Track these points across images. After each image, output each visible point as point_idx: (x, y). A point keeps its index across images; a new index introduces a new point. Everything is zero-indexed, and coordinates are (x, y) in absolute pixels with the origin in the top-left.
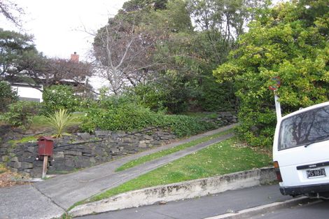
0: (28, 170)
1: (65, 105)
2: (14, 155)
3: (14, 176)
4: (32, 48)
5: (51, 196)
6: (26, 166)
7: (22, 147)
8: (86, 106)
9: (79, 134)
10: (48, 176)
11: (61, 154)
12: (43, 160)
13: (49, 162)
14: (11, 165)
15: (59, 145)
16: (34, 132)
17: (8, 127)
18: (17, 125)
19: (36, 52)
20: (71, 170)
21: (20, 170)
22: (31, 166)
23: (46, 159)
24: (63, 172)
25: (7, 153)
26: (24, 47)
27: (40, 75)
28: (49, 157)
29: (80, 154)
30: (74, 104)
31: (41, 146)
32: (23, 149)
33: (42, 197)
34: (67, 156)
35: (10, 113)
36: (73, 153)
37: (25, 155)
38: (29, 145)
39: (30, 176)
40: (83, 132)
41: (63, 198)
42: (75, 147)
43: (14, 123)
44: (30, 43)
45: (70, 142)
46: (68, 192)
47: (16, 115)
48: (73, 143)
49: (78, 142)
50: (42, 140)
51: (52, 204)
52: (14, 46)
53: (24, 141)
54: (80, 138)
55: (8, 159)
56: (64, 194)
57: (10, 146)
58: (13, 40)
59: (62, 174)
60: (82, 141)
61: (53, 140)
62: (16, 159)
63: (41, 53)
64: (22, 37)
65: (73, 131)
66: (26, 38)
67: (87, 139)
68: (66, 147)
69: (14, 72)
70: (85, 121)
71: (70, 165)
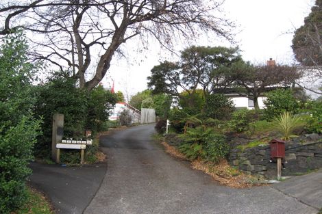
0: (262, 173)
1: (286, 108)
2: (244, 159)
3: (249, 178)
4: (238, 59)
5: (296, 196)
6: (260, 169)
7: (252, 150)
8: (309, 108)
9: (307, 135)
10: (284, 178)
11: (293, 156)
12: (276, 162)
13: (282, 164)
14: (244, 169)
15: (290, 147)
16: (259, 137)
17: (232, 133)
18: (243, 131)
19: (243, 62)
20: (305, 171)
21: (253, 173)
22: (264, 168)
23: (279, 161)
24: (297, 173)
25: (237, 158)
26: (230, 59)
27: (248, 84)
28: (282, 159)
29: (312, 155)
30: (296, 106)
31: (273, 149)
32: (255, 153)
33: (286, 197)
34: (299, 158)
35: (234, 120)
36: (305, 154)
37: (257, 158)
38: (260, 148)
39: (265, 178)
40: (312, 133)
41: (310, 197)
42: (306, 148)
43: (240, 129)
44: (236, 54)
45: (300, 143)
46: (312, 192)
47: (241, 122)
48: (304, 144)
49: (308, 143)
50: (274, 142)
51: (300, 203)
52: (222, 60)
53: (252, 145)
54: (310, 139)
55: (240, 163)
56: (308, 194)
57: (239, 151)
59: (297, 175)
60: (313, 142)
61: (285, 142)
62: (248, 162)
63: (248, 62)
64: (228, 50)
65: (299, 133)
66: (232, 51)
67: (317, 140)
68: (297, 149)
69: (223, 84)
70: (312, 122)
71: (303, 167)
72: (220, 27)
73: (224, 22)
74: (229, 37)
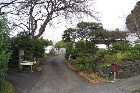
0: (108, 77)
1: (120, 50)
2: (101, 71)
3: (102, 80)
4: (101, 28)
5: (121, 88)
6: (107, 76)
7: (104, 68)
8: (129, 50)
9: (128, 62)
10: (117, 80)
11: (121, 71)
12: (114, 73)
13: (117, 74)
14: (100, 75)
15: (120, 67)
16: (108, 62)
17: (97, 60)
18: (101, 59)
19: (103, 29)
20: (126, 77)
21: (104, 78)
22: (109, 76)
23: (115, 73)
24: (123, 78)
25: (98, 71)
26: (98, 28)
27: (106, 39)
28: (116, 72)
29: (130, 70)
30: (124, 49)
31: (113, 67)
32: (105, 69)
33: (116, 88)
34: (124, 71)
35: (97, 54)
36: (127, 70)
37: (106, 71)
38: (107, 67)
39: (109, 80)
40: (130, 61)
41: (126, 89)
42: (127, 67)
43: (100, 58)
44: (100, 26)
45: (125, 65)
46: (128, 87)
47: (100, 55)
48: (126, 65)
49: (128, 65)
50: (113, 65)
51: (122, 91)
52: (94, 28)
53: (104, 65)
54: (129, 63)
55: (99, 73)
56: (126, 87)
57: (99, 68)
58: (94, 26)
59: (123, 79)
60: (130, 65)
61: (118, 64)
62: (102, 73)
63: (106, 29)
64: (97, 24)
65: (125, 61)
66: (99, 24)
67: (132, 64)
68: (123, 68)
69: (95, 38)
70: (130, 56)
71: (126, 75)
72: (93, 14)
73: (94, 12)
74: (97, 18)
